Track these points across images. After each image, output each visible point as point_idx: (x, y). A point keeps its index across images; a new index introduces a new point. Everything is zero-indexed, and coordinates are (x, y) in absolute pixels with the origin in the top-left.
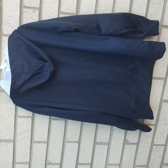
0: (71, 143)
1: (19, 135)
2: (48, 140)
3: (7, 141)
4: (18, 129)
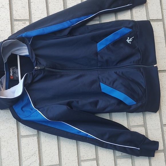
0: (88, 162)
1: (25, 160)
2: (60, 162)
4: (22, 153)
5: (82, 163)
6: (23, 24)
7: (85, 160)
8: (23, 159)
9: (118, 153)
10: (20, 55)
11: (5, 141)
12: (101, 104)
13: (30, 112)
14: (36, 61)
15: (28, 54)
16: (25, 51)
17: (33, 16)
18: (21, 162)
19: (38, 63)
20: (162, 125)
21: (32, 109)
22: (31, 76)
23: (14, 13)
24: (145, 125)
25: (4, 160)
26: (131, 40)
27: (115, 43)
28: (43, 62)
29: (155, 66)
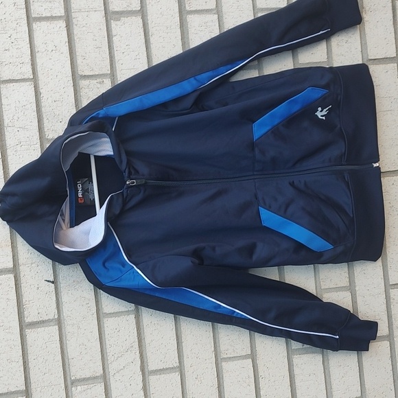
0: (236, 362)
1: (112, 359)
2: (180, 362)
3: (90, 382)
4: (108, 346)
5: (224, 364)
6: (99, 85)
7: (230, 359)
8: (110, 358)
9: (296, 345)
10: (96, 154)
11: (73, 325)
12: (261, 251)
13: (121, 271)
14: (129, 169)
15: (112, 153)
16: (105, 148)
17: (118, 66)
18: (106, 363)
19: (133, 172)
20: (388, 287)
21: (124, 264)
22: (120, 200)
23: (79, 61)
24: (351, 288)
25: (73, 360)
26: (324, 113)
27: (291, 121)
28: (143, 168)
29: (375, 165)
